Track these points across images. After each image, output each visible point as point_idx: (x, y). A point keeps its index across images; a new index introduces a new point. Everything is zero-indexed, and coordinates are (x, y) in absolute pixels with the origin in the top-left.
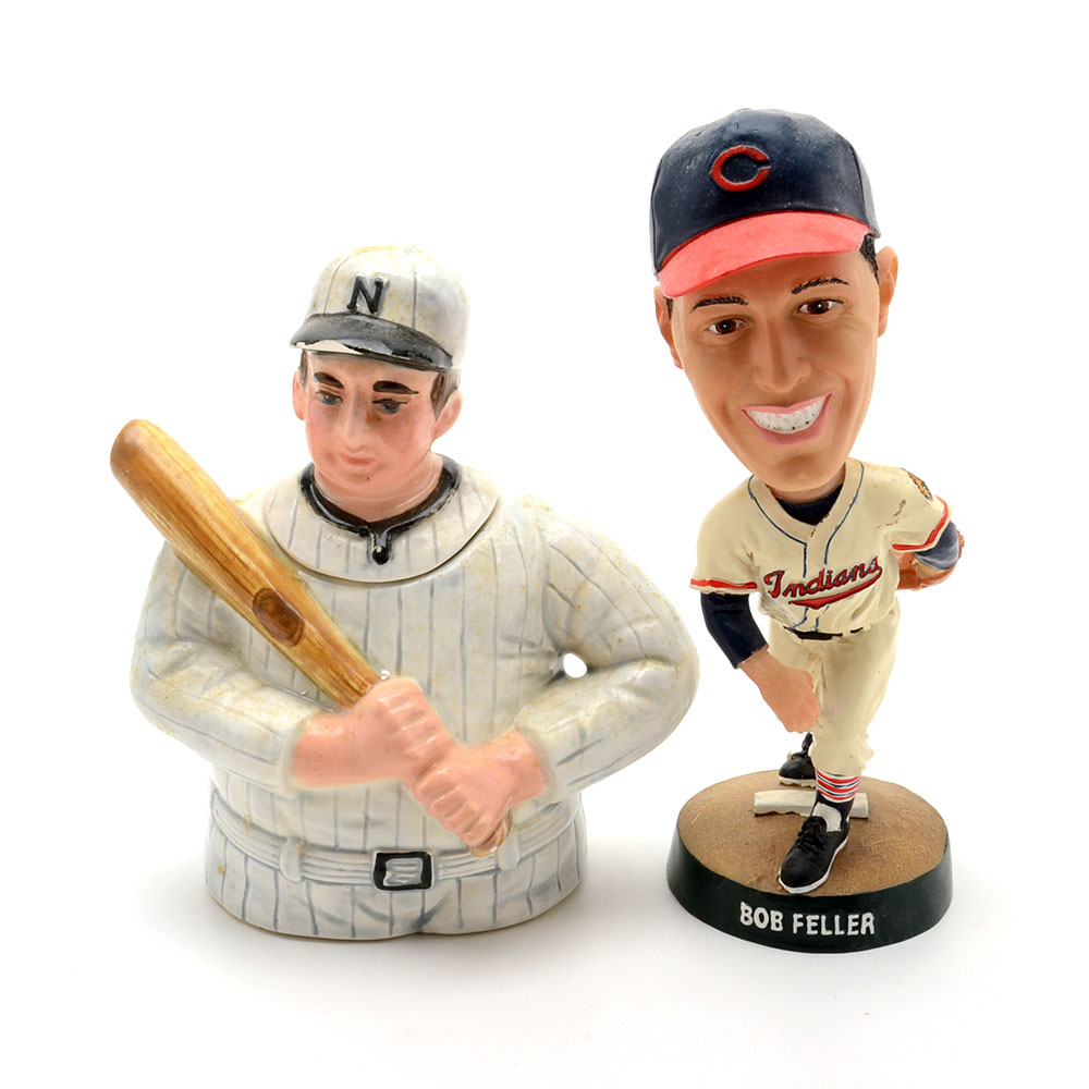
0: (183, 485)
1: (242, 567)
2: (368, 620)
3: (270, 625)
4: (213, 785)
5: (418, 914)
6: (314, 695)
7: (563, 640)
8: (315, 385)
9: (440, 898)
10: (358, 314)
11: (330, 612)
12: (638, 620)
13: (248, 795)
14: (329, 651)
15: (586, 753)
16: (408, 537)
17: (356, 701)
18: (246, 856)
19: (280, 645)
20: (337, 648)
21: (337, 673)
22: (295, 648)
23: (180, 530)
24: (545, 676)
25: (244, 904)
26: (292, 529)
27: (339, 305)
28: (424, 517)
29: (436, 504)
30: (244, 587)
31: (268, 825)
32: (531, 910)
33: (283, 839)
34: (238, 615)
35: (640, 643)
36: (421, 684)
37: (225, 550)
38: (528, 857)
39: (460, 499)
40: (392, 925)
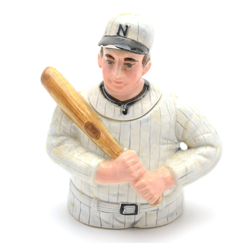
0: (63, 88)
1: (82, 115)
2: (120, 132)
3: (90, 133)
4: (71, 179)
5: (133, 222)
6: (103, 155)
7: (181, 139)
8: (106, 58)
9: (140, 217)
10: (120, 36)
11: (108, 129)
12: (205, 133)
13: (81, 184)
14: (108, 142)
15: (187, 176)
16: (133, 106)
17: (116, 158)
18: (81, 202)
19: (93, 139)
20: (111, 141)
21: (111, 149)
22: (97, 141)
23: (62, 102)
24: (175, 150)
25: (79, 216)
26: (97, 102)
27: (114, 33)
28: (138, 100)
29: (142, 96)
30: (82, 121)
31: (88, 193)
32: (168, 221)
33: (92, 198)
34: (80, 129)
35: (205, 141)
36: (136, 153)
37: (76, 109)
38: (168, 205)
39: (150, 94)
40: (125, 225)
